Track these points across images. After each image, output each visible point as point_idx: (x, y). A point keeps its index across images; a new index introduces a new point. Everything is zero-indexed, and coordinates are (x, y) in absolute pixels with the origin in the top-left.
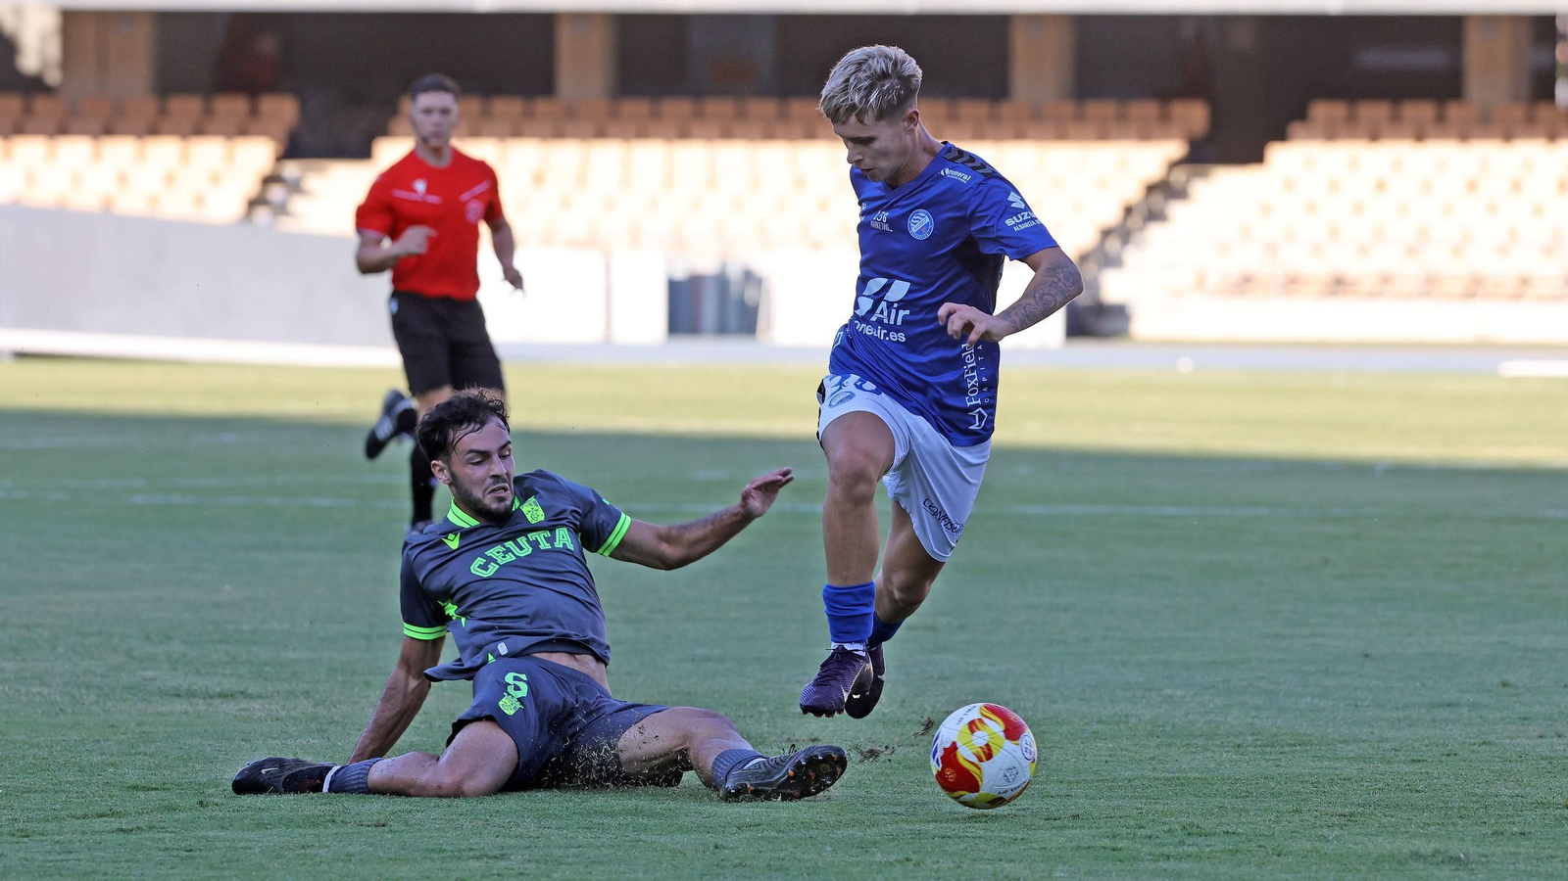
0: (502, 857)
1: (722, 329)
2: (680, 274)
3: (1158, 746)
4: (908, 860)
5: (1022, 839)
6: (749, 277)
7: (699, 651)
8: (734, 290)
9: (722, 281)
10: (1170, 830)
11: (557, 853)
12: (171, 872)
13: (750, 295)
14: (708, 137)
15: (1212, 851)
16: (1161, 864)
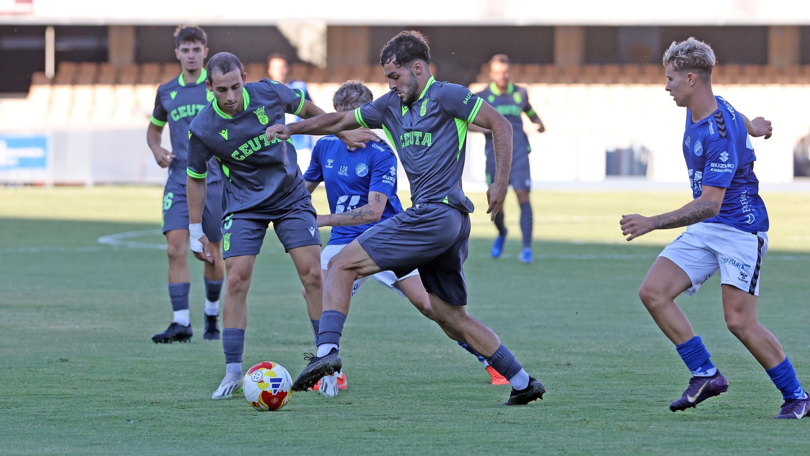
0: (398, 418)
1: (631, 173)
2: (611, 149)
3: (728, 368)
4: (585, 420)
5: (643, 411)
6: (644, 149)
7: (536, 323)
8: (636, 156)
9: (631, 152)
10: (713, 407)
11: (423, 416)
12: (242, 425)
13: (643, 158)
14: (626, 83)
15: (729, 416)
16: (703, 422)
